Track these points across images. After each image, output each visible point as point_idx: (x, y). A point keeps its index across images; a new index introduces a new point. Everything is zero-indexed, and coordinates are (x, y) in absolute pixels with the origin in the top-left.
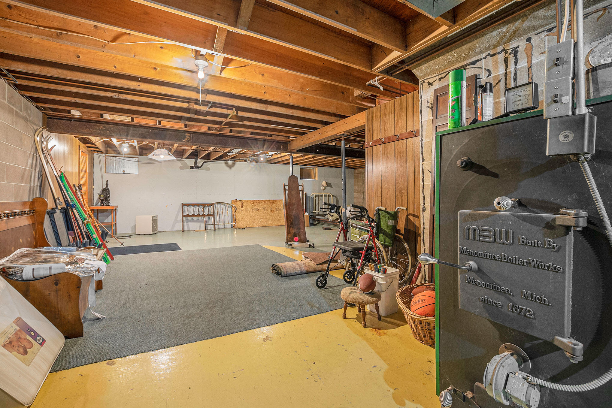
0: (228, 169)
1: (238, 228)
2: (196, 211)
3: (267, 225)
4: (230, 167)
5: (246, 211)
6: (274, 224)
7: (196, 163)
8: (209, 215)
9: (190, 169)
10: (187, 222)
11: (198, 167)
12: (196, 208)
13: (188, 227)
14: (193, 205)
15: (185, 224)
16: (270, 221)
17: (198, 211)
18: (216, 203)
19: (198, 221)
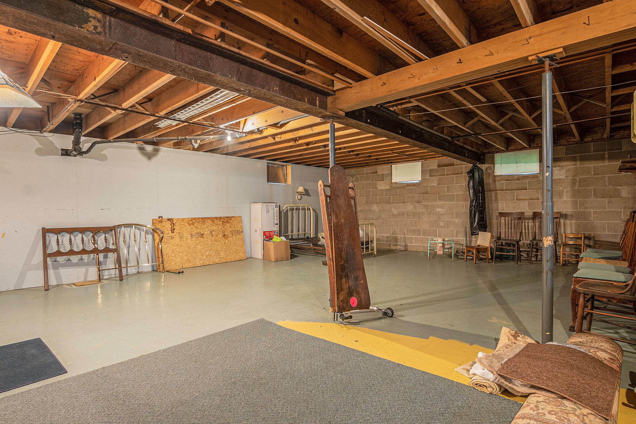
0: (144, 159)
1: (167, 271)
2: (78, 242)
3: (217, 261)
4: (149, 156)
5: (181, 238)
6: (228, 259)
7: (77, 142)
8: (107, 250)
9: (62, 155)
10: (55, 268)
11: (81, 153)
12: (78, 238)
13: (58, 277)
14: (70, 231)
15: (51, 272)
16: (222, 254)
17: (83, 243)
18: (120, 226)
19: (81, 263)
